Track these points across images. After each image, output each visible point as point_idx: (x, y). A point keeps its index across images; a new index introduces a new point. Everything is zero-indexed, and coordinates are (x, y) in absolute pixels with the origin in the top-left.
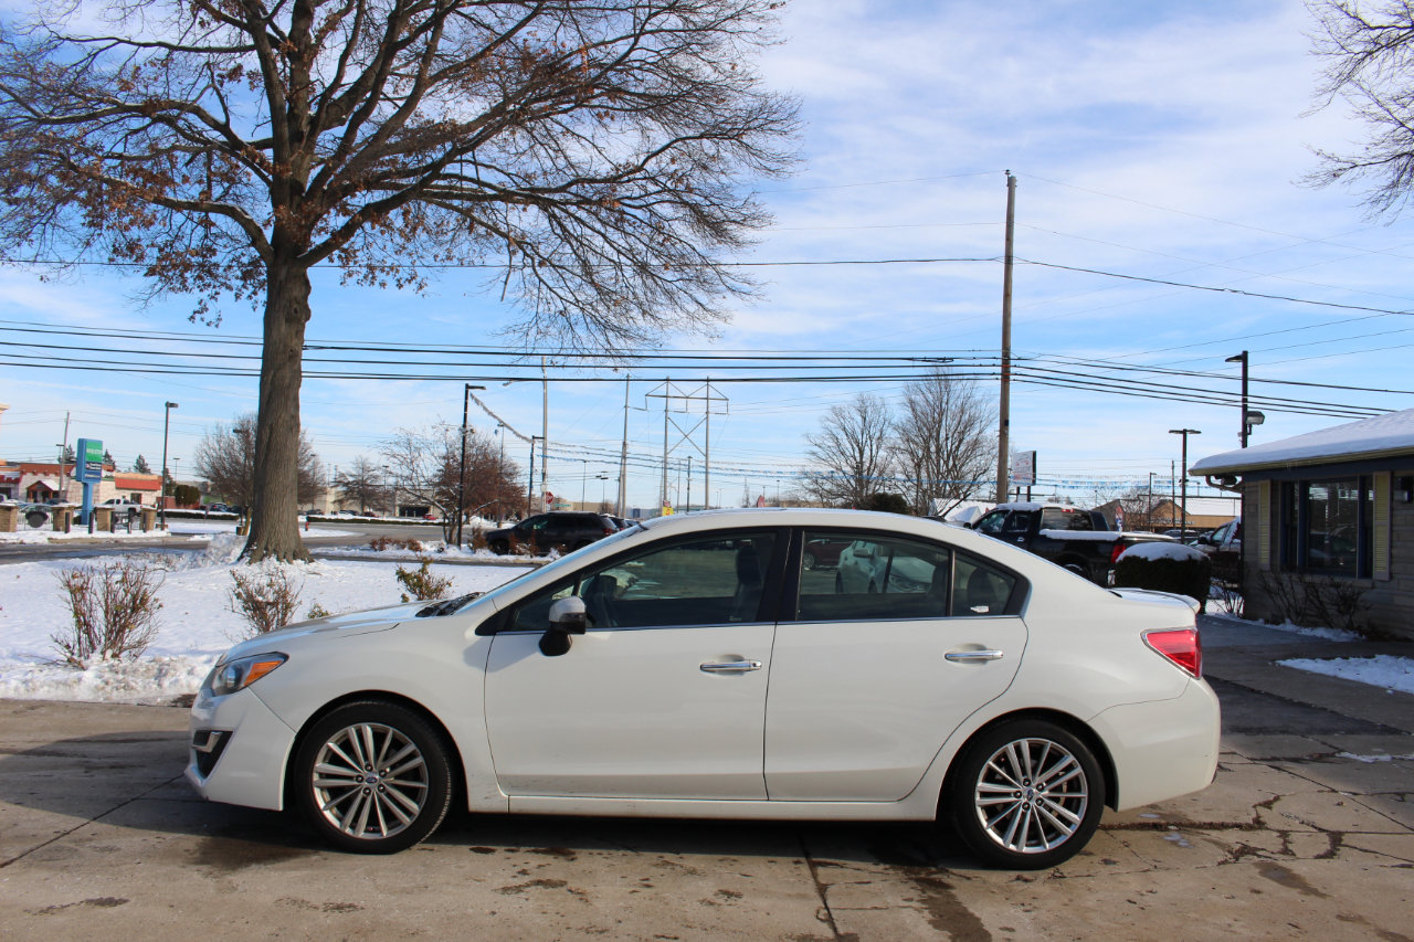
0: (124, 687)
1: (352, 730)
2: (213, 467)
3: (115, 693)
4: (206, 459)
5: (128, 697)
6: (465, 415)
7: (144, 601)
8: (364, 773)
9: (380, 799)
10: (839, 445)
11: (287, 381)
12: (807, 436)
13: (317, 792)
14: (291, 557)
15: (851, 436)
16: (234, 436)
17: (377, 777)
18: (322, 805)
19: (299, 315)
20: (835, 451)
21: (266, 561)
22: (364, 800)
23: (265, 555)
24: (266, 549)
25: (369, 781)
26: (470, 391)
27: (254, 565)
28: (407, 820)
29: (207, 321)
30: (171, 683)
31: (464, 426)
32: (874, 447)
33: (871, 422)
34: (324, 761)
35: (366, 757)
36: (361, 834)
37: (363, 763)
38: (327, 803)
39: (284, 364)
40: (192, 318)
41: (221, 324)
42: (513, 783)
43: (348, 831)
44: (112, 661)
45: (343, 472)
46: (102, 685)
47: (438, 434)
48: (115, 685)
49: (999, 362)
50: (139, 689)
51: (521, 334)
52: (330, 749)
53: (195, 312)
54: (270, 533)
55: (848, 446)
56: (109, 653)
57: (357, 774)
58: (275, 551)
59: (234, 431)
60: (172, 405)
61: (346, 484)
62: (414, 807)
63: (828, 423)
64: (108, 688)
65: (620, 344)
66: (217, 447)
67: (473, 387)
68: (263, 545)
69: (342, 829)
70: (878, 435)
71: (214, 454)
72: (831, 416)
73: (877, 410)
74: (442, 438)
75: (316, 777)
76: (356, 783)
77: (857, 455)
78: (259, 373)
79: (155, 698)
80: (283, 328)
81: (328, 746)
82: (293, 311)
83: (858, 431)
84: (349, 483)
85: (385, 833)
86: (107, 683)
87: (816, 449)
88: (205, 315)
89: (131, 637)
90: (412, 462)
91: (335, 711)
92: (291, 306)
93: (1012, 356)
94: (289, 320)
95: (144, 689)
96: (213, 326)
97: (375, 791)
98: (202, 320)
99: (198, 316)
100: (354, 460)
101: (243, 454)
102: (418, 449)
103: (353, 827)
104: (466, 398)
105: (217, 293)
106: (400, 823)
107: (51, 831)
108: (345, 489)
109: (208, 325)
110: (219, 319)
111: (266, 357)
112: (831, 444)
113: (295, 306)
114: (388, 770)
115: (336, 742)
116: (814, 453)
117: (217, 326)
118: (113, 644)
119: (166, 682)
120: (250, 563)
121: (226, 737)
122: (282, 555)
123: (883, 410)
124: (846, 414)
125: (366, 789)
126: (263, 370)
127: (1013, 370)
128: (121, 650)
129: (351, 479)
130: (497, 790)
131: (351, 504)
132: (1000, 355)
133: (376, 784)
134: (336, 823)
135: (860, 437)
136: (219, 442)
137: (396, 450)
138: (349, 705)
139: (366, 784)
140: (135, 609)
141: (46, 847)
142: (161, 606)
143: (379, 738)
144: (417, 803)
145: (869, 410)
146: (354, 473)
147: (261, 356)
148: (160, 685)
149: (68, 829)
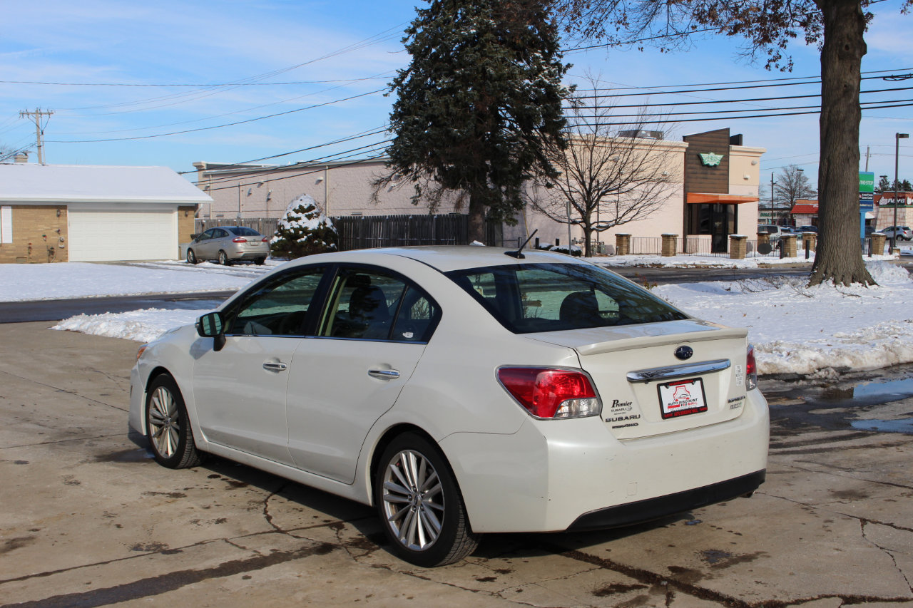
8: (165, 417)
11: (842, 115)
17: (169, 420)
19: (851, 50)
23: (824, 278)
24: (825, 273)
25: (166, 422)
28: (175, 449)
29: (780, 67)
36: (163, 454)
39: (839, 100)
40: (767, 66)
53: (769, 61)
54: (831, 258)
58: (833, 274)
60: (903, 136)
62: (178, 441)
68: (824, 268)
69: (158, 450)
78: (820, 109)
80: (837, 65)
82: (843, 49)
85: (169, 455)
88: (779, 62)
92: (842, 44)
94: (842, 57)
96: (787, 70)
98: (777, 66)
99: (772, 64)
103: (162, 449)
105: (784, 41)
109: (782, 70)
111: (825, 95)
113: (846, 43)
117: (790, 70)
122: (839, 277)
126: (823, 106)
133: (169, 425)
139: (166, 424)
147: (820, 94)
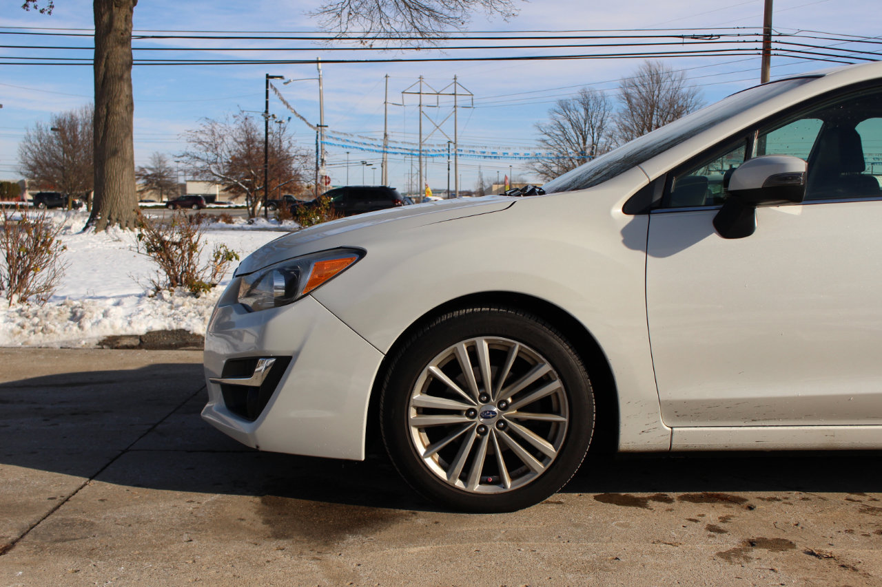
0: (42, 331)
1: (462, 348)
2: (36, 160)
3: (33, 337)
4: (29, 154)
5: (48, 341)
6: (267, 103)
7: (47, 244)
8: (479, 406)
9: (500, 438)
10: (565, 134)
12: (539, 128)
13: (415, 432)
14: (133, 226)
15: (575, 125)
16: (51, 133)
17: (496, 409)
18: (422, 450)
20: (562, 138)
21: (111, 230)
22: (478, 443)
23: (109, 224)
24: (110, 218)
25: (486, 415)
26: (270, 80)
27: (99, 233)
28: (539, 467)
29: (40, 8)
30: (93, 324)
31: (267, 112)
32: (596, 135)
33: (592, 113)
34: (422, 392)
35: (481, 384)
36: (477, 488)
37: (477, 393)
38: (428, 448)
40: (25, 6)
41: (54, 11)
42: (680, 411)
43: (459, 484)
44: (20, 306)
45: (143, 166)
46: (18, 329)
47: (239, 122)
48: (33, 328)
49: (761, 38)
50: (59, 332)
51: (334, 15)
52: (431, 374)
54: (112, 205)
55: (573, 134)
56: (15, 298)
57: (468, 407)
58: (118, 220)
59: (52, 129)
61: (146, 177)
62: (548, 448)
63: (556, 115)
64: (25, 332)
65: (427, 23)
66: (39, 144)
67: (272, 77)
68: (107, 215)
69: (450, 482)
70: (598, 124)
71: (36, 150)
72: (558, 108)
73: (598, 103)
74: (243, 125)
75: (413, 413)
76: (467, 419)
77: (581, 141)
78: (92, 62)
79: (79, 341)
81: (429, 371)
83: (582, 121)
84: (148, 175)
85: (509, 484)
86: (23, 327)
87: (546, 137)
89: (37, 280)
90: (216, 148)
91: (438, 322)
93: (773, 33)
95: (62, 333)
96: (46, 12)
97: (492, 427)
98: (36, 7)
99: (31, 4)
100: (151, 155)
101: (61, 149)
102: (221, 137)
103: (465, 477)
104: (267, 87)
106: (529, 470)
107: (43, 497)
108: (145, 181)
109: (42, 11)
110: (52, 7)
112: (559, 133)
114: (510, 400)
115: (438, 366)
116: (544, 141)
117: (50, 13)
118: (18, 290)
119: (87, 324)
120: (96, 231)
121: (282, 364)
122: (124, 223)
123: (603, 103)
124: (572, 107)
125: (481, 426)
127: (773, 46)
128: (29, 293)
129: (150, 172)
130: (659, 421)
131: (151, 194)
132: (761, 31)
133: (494, 420)
134: (442, 474)
135: (583, 126)
136: (40, 139)
137: (202, 137)
138: (456, 314)
139: (480, 421)
140: (37, 251)
141: (49, 519)
142: (65, 248)
143: (498, 357)
144: (552, 442)
145: (591, 103)
146: (152, 166)
148: (80, 327)
149: (66, 494)
